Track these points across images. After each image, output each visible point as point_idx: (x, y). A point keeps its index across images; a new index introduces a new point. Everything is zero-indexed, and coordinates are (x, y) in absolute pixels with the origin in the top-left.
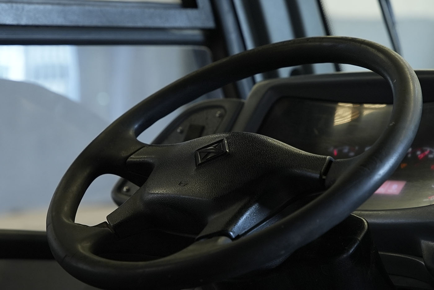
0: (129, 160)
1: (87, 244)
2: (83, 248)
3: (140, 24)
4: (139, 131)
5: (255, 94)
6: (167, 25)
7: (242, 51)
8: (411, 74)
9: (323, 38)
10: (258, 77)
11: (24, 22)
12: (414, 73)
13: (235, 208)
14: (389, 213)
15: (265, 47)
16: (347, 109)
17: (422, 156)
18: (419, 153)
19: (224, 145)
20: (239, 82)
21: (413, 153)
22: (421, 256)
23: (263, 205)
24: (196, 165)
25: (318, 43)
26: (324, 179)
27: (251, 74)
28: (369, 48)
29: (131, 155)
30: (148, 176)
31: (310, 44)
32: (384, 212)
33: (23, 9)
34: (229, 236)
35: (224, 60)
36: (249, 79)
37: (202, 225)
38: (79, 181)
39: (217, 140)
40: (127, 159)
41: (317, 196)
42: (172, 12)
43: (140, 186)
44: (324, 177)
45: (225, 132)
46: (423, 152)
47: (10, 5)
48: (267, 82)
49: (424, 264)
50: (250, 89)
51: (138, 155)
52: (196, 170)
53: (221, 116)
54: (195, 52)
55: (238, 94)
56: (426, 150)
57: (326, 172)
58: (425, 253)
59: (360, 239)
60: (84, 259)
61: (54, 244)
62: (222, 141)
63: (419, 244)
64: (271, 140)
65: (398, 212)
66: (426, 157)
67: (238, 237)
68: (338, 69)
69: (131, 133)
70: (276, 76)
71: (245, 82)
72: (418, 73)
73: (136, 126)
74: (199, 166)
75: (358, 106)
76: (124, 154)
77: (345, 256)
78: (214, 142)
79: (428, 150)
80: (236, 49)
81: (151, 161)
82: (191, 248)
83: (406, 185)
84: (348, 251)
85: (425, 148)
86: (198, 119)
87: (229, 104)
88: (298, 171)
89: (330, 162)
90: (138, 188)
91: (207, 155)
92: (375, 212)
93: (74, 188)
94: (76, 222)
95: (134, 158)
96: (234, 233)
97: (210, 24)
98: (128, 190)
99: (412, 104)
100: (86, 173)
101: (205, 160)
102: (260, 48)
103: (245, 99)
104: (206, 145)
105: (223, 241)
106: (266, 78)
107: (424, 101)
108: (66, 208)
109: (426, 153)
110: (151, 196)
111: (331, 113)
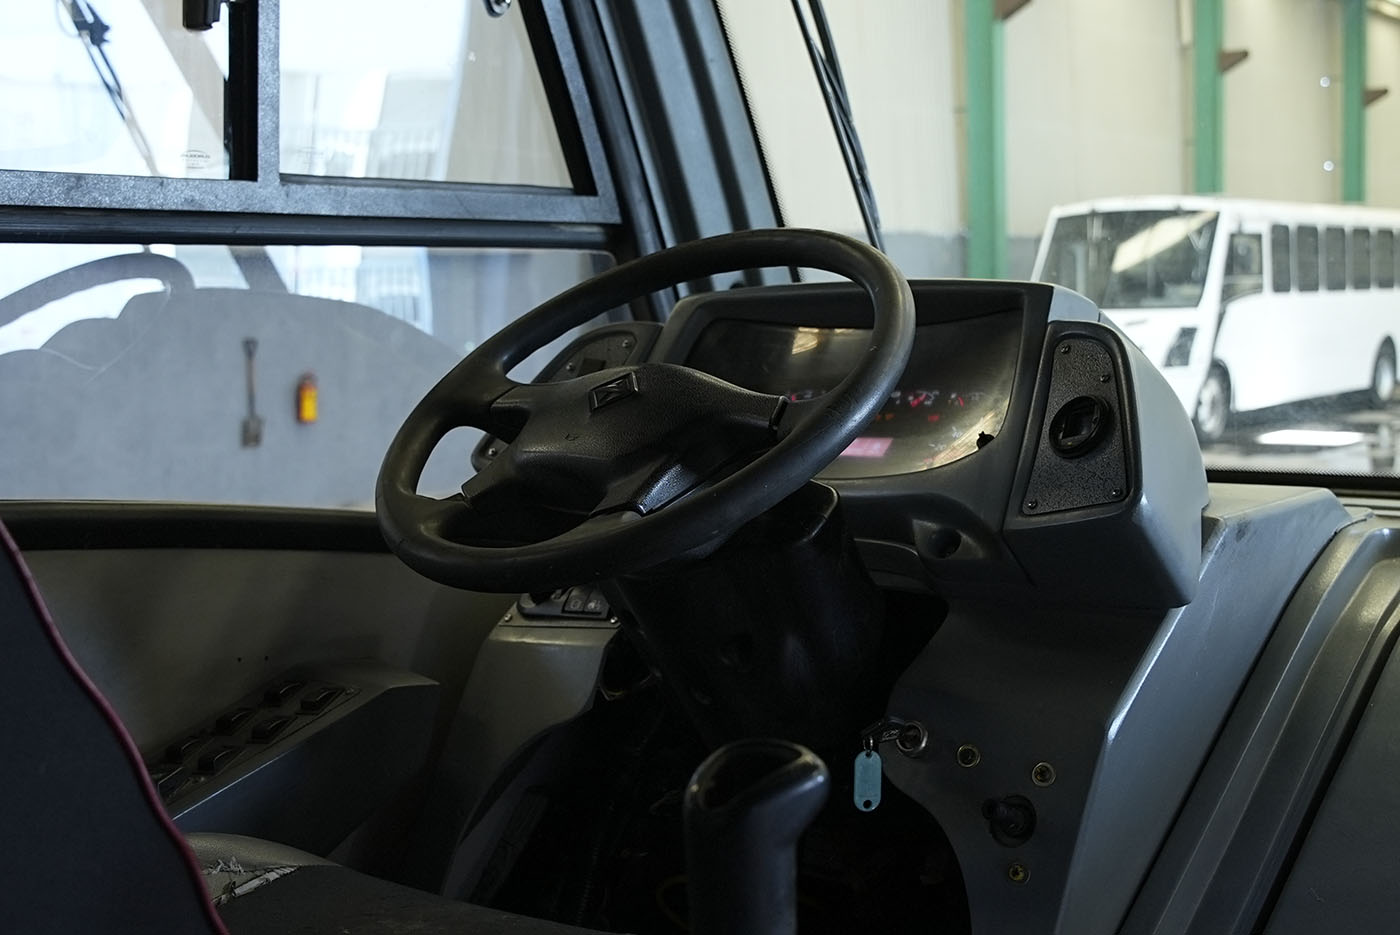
0: (493, 405)
1: (434, 525)
2: (427, 529)
3: (513, 217)
4: (509, 366)
5: (678, 314)
6: (552, 219)
7: (660, 249)
8: (901, 284)
9: (774, 231)
10: (682, 288)
11: (345, 213)
12: (907, 283)
13: (646, 472)
14: (867, 482)
15: (691, 243)
16: (810, 336)
17: (916, 402)
18: (911, 398)
19: (631, 383)
20: (654, 294)
21: (904, 398)
22: (913, 544)
23: (688, 466)
24: (591, 408)
25: (767, 238)
26: (776, 432)
27: (672, 283)
28: (840, 244)
29: (498, 398)
30: (521, 428)
31: (755, 239)
32: (861, 482)
33: (345, 194)
34: (639, 512)
35: (634, 262)
36: (670, 290)
37: (601, 496)
38: (423, 435)
39: (622, 374)
40: (491, 405)
41: (761, 455)
42: (560, 199)
43: (509, 443)
44: (775, 428)
45: (637, 364)
46: (916, 397)
47: (326, 187)
48: (695, 297)
49: (916, 553)
50: (671, 308)
51: (507, 398)
52: (591, 416)
53: (629, 347)
54: (593, 256)
55: (654, 314)
56: (922, 394)
57: (777, 420)
58: (918, 537)
59: (826, 516)
60: (427, 544)
61: (386, 525)
62: (628, 376)
63: (909, 526)
64: (699, 374)
65: (881, 481)
66: (921, 403)
67: (651, 512)
68: (796, 277)
69: (498, 367)
70: (708, 287)
71: (663, 295)
72: (911, 283)
73: (505, 358)
74: (594, 411)
75: (826, 331)
76: (487, 397)
77: (805, 540)
78: (616, 377)
79: (925, 394)
80: (650, 247)
81: (526, 407)
82: (582, 527)
83: (893, 444)
84: (810, 533)
85: (919, 392)
86: (596, 351)
87: (640, 329)
88: (738, 418)
89: (785, 403)
90: (507, 445)
91: (605, 397)
92: (849, 481)
93: (416, 447)
94: (417, 493)
95: (501, 403)
96: (645, 506)
97: (616, 219)
98: (494, 453)
99: (901, 321)
100: (431, 425)
101: (604, 403)
102: (684, 245)
103: (664, 321)
104: (605, 381)
105: (628, 517)
106: (693, 291)
107: (918, 324)
108: (404, 474)
109: (922, 398)
110: (525, 456)
111: (789, 341)
